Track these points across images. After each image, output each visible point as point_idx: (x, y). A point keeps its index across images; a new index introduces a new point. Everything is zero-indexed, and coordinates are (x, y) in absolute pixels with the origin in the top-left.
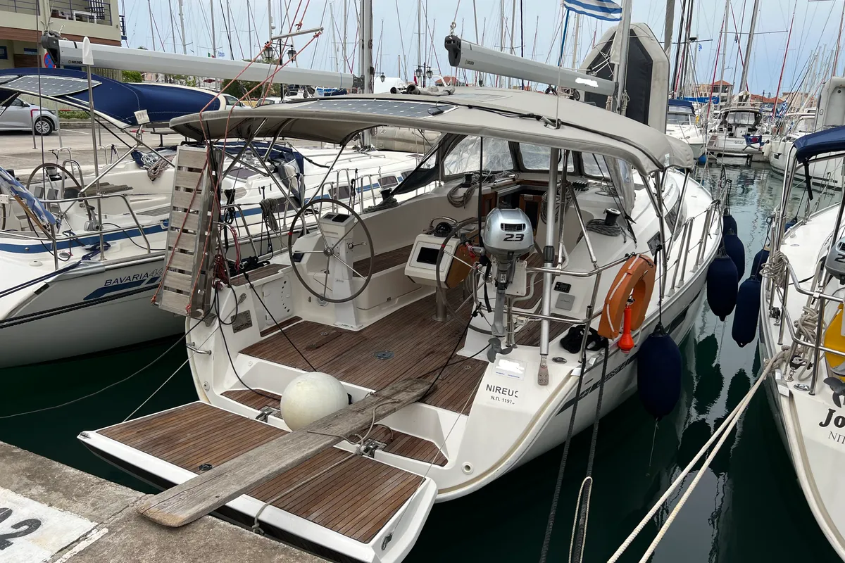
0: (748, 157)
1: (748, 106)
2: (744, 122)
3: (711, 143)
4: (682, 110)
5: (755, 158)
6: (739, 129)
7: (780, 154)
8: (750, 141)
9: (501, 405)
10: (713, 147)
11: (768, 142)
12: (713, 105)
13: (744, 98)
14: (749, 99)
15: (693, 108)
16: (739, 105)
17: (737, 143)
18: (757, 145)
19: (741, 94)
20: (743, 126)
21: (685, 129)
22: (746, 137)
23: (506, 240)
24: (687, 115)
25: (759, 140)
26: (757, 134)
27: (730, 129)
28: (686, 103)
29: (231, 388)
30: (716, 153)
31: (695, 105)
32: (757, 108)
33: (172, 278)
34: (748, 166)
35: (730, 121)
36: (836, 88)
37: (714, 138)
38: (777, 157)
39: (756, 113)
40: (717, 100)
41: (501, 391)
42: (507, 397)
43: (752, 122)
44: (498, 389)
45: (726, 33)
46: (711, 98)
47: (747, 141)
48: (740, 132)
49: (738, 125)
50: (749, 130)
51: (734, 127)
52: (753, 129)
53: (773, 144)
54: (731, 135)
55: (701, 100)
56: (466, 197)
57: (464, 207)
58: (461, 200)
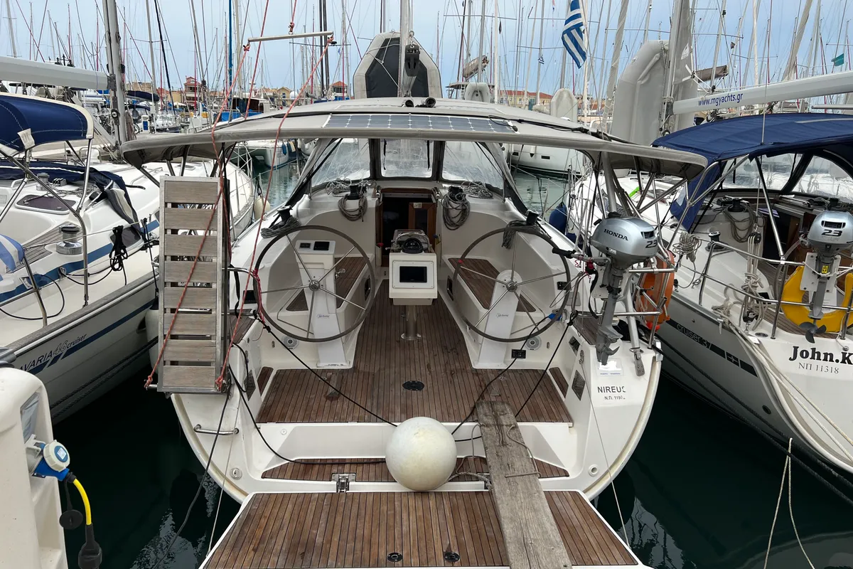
9: (614, 403)
23: (647, 247)
29: (267, 467)
33: (175, 349)
36: (475, 91)
41: (611, 390)
42: (617, 394)
44: (607, 389)
56: (363, 209)
57: (361, 220)
58: (357, 213)
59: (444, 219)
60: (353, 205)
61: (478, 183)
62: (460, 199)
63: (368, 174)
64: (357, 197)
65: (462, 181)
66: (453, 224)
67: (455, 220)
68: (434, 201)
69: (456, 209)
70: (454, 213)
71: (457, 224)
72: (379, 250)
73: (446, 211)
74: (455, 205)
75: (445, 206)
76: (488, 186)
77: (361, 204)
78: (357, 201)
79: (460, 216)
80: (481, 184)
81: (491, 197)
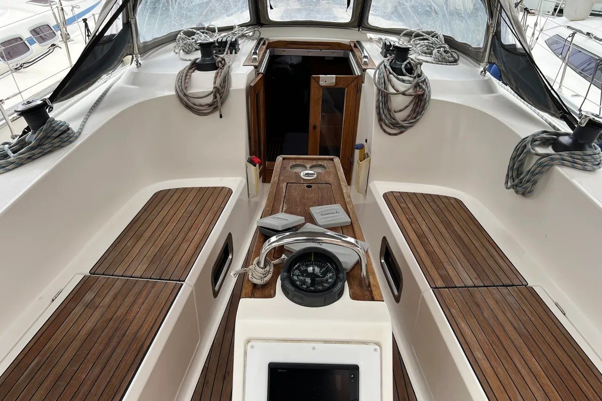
56: (221, 93)
57: (217, 114)
58: (210, 100)
59: (379, 114)
60: (204, 82)
61: (428, 33)
62: (410, 70)
63: (245, 16)
64: (213, 67)
65: (402, 30)
66: (395, 124)
67: (400, 116)
68: (357, 72)
69: (404, 94)
70: (399, 102)
71: (404, 124)
72: (254, 171)
73: (384, 98)
74: (402, 87)
75: (382, 87)
76: (449, 40)
77: (219, 80)
78: (212, 74)
79: (410, 109)
80: (435, 35)
81: (455, 61)
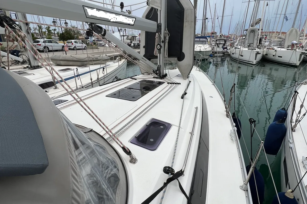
0: (223, 53)
1: (223, 38)
2: (222, 42)
3: (212, 49)
4: (204, 40)
5: (225, 54)
6: (220, 45)
7: (234, 53)
8: (224, 49)
10: (213, 51)
11: (230, 49)
12: (212, 38)
13: (221, 35)
14: (223, 36)
15: (207, 39)
16: (220, 38)
17: (220, 49)
18: (226, 50)
19: (220, 34)
20: (221, 44)
21: (205, 46)
22: (223, 47)
24: (205, 41)
25: (226, 48)
26: (225, 46)
27: (218, 45)
28: (205, 37)
30: (214, 53)
31: (208, 38)
32: (225, 39)
34: (223, 56)
35: (218, 42)
36: (251, 31)
37: (213, 48)
38: (233, 54)
39: (225, 40)
40: (213, 37)
43: (224, 43)
45: (215, 16)
46: (211, 36)
47: (223, 48)
48: (221, 46)
49: (220, 44)
50: (223, 45)
51: (219, 44)
52: (224, 45)
53: (232, 50)
54: (218, 47)
55: (209, 37)
